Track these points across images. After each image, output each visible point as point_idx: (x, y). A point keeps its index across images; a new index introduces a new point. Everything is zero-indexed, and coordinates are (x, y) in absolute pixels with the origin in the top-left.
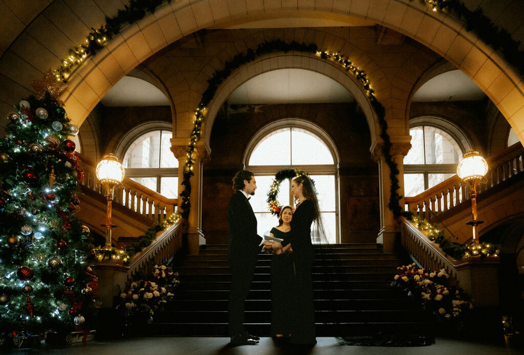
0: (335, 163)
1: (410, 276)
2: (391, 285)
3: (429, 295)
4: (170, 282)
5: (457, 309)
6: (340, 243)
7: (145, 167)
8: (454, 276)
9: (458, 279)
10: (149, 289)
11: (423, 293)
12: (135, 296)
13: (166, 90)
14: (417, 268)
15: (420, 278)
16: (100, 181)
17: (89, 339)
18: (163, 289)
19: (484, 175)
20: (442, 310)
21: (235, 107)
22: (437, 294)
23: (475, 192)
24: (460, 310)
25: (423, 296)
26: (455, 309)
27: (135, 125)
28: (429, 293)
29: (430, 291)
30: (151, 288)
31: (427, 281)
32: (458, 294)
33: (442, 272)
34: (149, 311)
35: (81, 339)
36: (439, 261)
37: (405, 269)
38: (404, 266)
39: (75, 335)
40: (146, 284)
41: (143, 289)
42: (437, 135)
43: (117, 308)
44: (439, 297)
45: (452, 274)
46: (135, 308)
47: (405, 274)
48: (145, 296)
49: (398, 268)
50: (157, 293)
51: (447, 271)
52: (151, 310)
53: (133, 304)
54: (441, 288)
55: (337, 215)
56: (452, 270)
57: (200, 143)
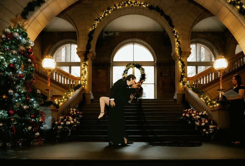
0: (154, 60)
1: (190, 114)
2: (181, 118)
3: (199, 123)
4: (78, 116)
5: (212, 129)
6: (156, 98)
7: (63, 62)
8: (210, 114)
9: (212, 116)
10: (68, 120)
11: (196, 122)
12: (62, 123)
13: (74, 24)
14: (193, 111)
15: (195, 115)
16: (44, 68)
17: (42, 143)
18: (75, 120)
19: (226, 68)
20: (204, 130)
21: (106, 33)
22: (202, 122)
23: (222, 75)
24: (213, 130)
25: (196, 123)
26: (210, 130)
27: (58, 40)
28: (198, 122)
29: (199, 121)
30: (69, 119)
31: (198, 117)
32: (212, 123)
33: (205, 113)
34: (69, 130)
35: (38, 144)
36: (203, 107)
37: (188, 111)
38: (187, 110)
39: (35, 141)
40: (67, 118)
41: (66, 120)
42: (202, 47)
43: (54, 129)
44: (203, 124)
45: (209, 113)
46: (63, 129)
47: (187, 113)
48: (67, 123)
49: (184, 110)
50: (72, 122)
51: (207, 112)
52: (70, 130)
53: (61, 127)
54: (204, 120)
55: (155, 85)
56: (209, 112)
57: (90, 50)
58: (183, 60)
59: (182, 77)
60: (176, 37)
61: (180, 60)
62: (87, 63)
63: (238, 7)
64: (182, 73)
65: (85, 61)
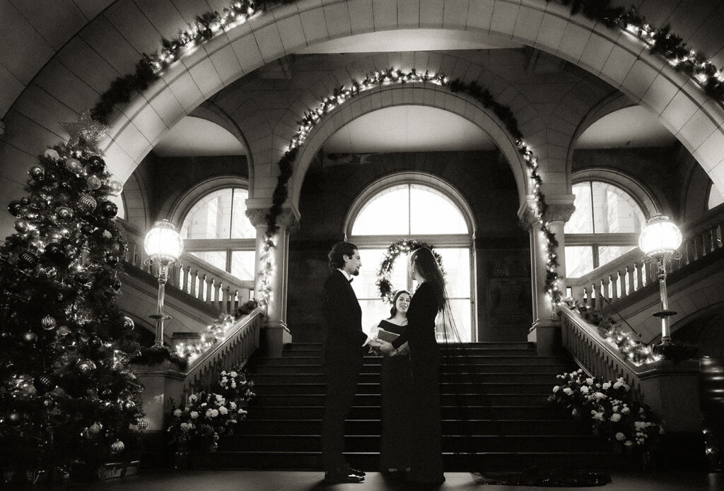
0: (469, 231)
1: (575, 387)
2: (549, 399)
3: (601, 414)
4: (242, 394)
5: (642, 434)
6: (477, 341)
7: (210, 238)
8: (636, 387)
9: (642, 392)
10: (213, 404)
11: (593, 412)
12: (194, 414)
13: (241, 134)
14: (584, 376)
15: (589, 390)
16: (150, 257)
17: (131, 473)
18: (233, 405)
19: (676, 249)
20: (620, 436)
21: (333, 156)
22: (613, 413)
23: (665, 271)
24: (646, 436)
25: (593, 415)
26: (638, 434)
27: (198, 181)
28: (601, 411)
29: (603, 409)
30: (216, 402)
31: (599, 395)
32: (642, 413)
33: (620, 383)
34: (213, 434)
35: (118, 474)
36: (615, 366)
37: (568, 378)
38: (566, 374)
39: (111, 467)
40: (209, 398)
41: (205, 404)
42: (609, 193)
43: (169, 430)
44: (616, 417)
45: (633, 384)
46: (194, 430)
47: (567, 384)
48: (208, 414)
49: (558, 376)
50: (224, 410)
51: (626, 380)
52: (216, 433)
53: (190, 425)
54: (619, 404)
55: (473, 303)
56: (633, 380)
57: (285, 206)
58: (553, 230)
59: (551, 277)
60: (529, 164)
61: (543, 228)
62: (275, 240)
63: (703, 78)
64: (550, 266)
65: (270, 236)
